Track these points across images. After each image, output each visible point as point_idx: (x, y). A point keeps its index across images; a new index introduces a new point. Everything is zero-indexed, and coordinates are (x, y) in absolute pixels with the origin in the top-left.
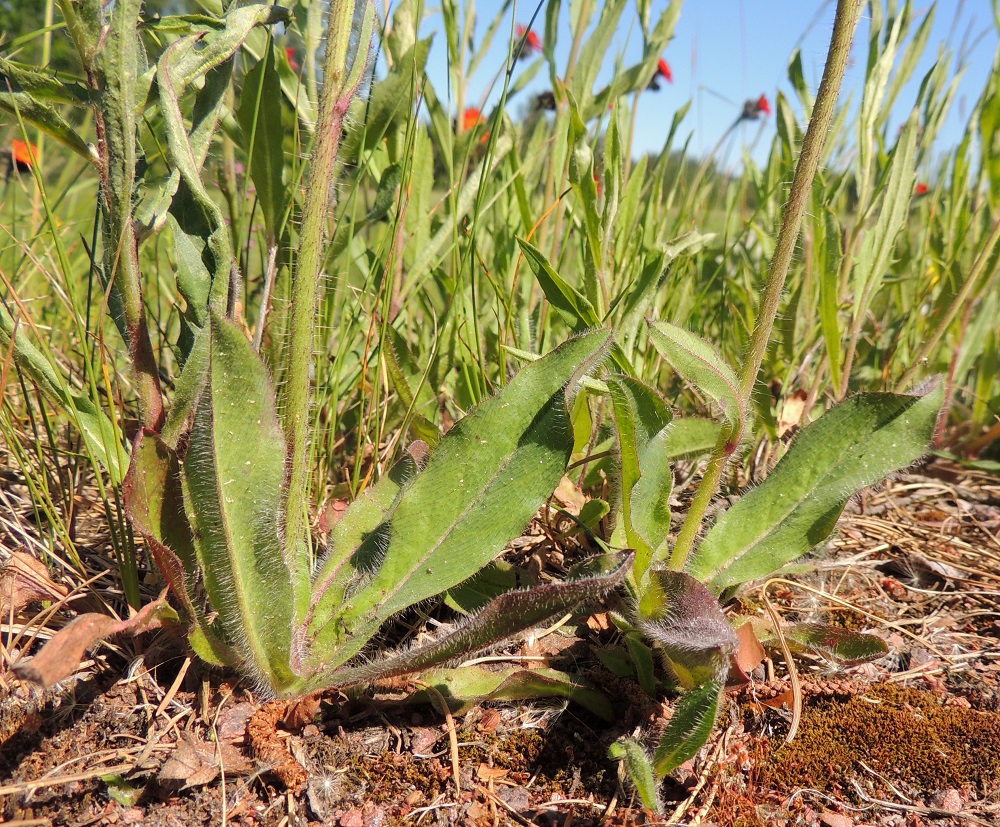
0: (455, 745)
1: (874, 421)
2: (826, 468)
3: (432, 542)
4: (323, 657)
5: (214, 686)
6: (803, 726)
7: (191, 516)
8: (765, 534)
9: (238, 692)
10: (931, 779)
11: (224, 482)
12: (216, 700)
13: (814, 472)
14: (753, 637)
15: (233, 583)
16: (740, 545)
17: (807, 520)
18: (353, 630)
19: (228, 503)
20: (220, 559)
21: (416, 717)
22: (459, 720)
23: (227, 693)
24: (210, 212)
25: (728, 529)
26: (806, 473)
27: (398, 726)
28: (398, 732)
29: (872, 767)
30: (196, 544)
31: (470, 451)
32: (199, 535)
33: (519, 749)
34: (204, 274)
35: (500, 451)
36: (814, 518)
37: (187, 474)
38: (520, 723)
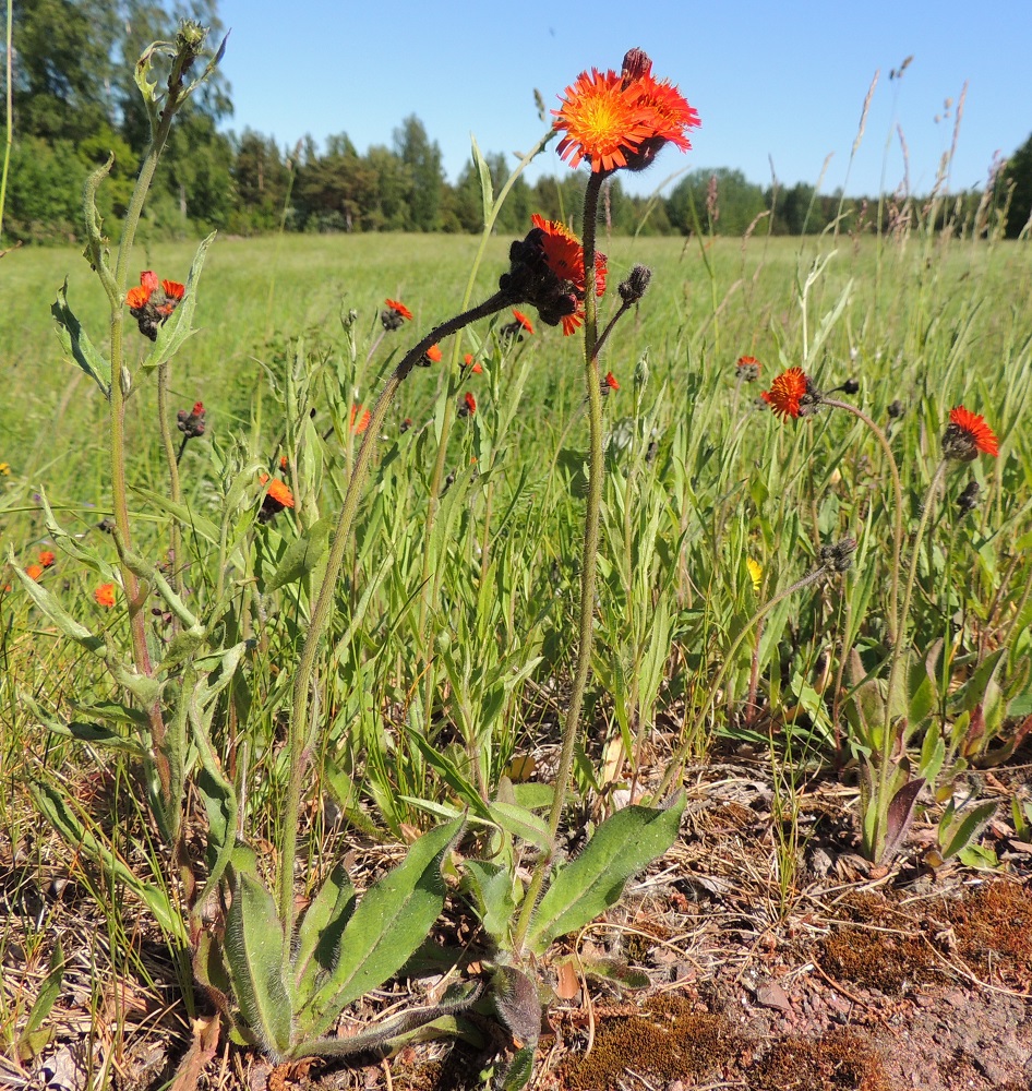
0: (389, 1079)
1: (643, 821)
2: (616, 851)
3: (365, 951)
4: (305, 1028)
5: (243, 1055)
6: (596, 1044)
7: (229, 970)
8: (580, 895)
9: (257, 1058)
10: (670, 1072)
11: (250, 955)
12: (245, 1064)
13: (608, 854)
14: (573, 973)
15: (257, 1008)
16: (565, 904)
17: (604, 888)
18: (322, 1011)
19: (253, 965)
20: (247, 992)
21: (365, 1060)
22: (391, 1061)
23: (251, 1059)
24: (226, 790)
25: (556, 893)
26: (603, 855)
27: (354, 1068)
28: (354, 1072)
29: (633, 1070)
30: (233, 984)
31: (385, 897)
32: (234, 979)
33: (428, 1075)
34: (223, 820)
35: (403, 895)
36: (609, 887)
37: (226, 947)
38: (427, 1055)
